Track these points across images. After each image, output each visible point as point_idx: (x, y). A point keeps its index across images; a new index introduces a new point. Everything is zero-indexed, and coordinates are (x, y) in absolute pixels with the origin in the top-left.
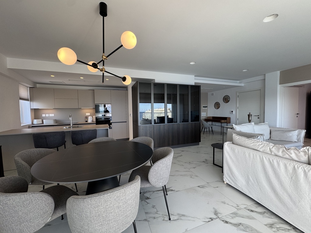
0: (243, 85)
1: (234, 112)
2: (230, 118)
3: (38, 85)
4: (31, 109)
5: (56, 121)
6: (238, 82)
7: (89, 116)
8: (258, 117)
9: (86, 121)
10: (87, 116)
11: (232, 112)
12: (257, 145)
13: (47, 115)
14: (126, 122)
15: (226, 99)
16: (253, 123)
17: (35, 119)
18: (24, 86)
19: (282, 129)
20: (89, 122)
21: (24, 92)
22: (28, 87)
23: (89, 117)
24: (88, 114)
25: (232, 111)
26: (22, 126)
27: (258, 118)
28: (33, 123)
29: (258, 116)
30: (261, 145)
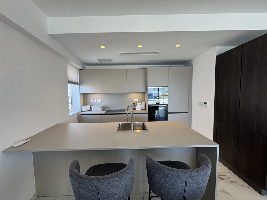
3: (87, 67)
4: (80, 94)
5: (104, 108)
7: (137, 102)
9: (134, 109)
10: (134, 103)
13: (95, 101)
14: (187, 113)
17: (84, 105)
18: (74, 68)
20: (137, 109)
21: (73, 75)
22: (77, 69)
23: (138, 104)
24: (136, 100)
26: (71, 116)
28: (83, 110)
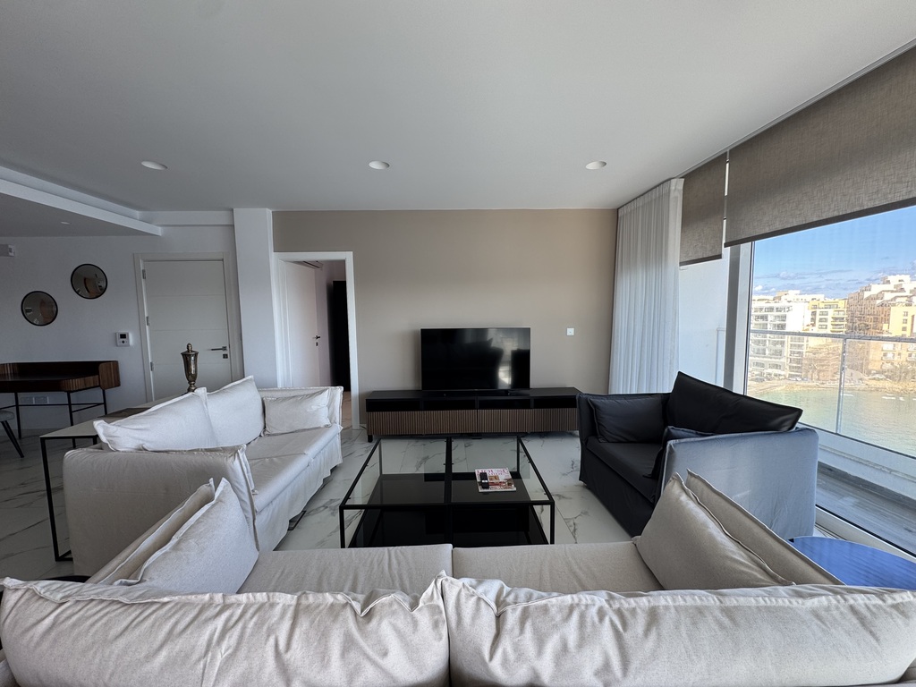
0: (159, 231)
1: (131, 339)
2: (116, 363)
6: (137, 213)
8: (225, 352)
11: (123, 336)
12: (195, 657)
15: (89, 282)
16: (201, 391)
19: (293, 394)
25: (123, 332)
27: (225, 356)
29: (224, 349)
30: (224, 645)
